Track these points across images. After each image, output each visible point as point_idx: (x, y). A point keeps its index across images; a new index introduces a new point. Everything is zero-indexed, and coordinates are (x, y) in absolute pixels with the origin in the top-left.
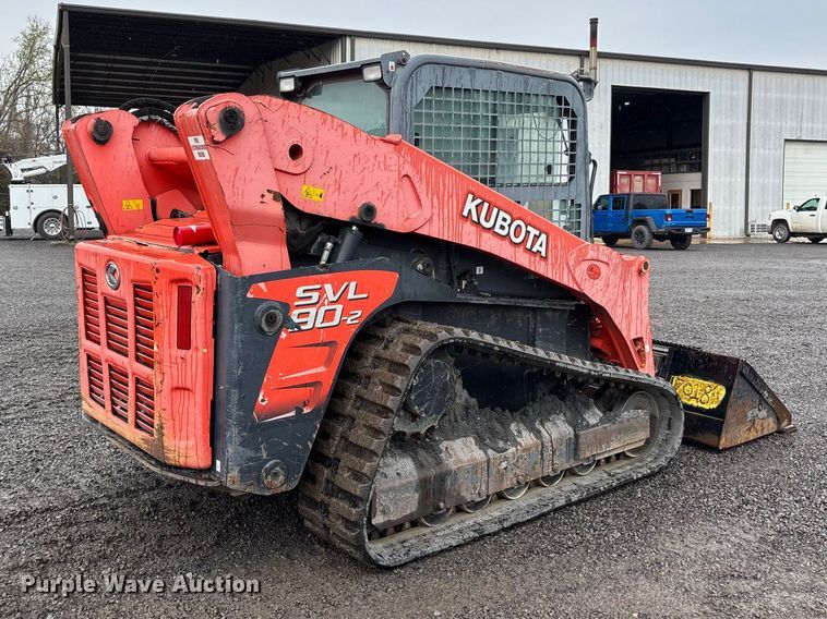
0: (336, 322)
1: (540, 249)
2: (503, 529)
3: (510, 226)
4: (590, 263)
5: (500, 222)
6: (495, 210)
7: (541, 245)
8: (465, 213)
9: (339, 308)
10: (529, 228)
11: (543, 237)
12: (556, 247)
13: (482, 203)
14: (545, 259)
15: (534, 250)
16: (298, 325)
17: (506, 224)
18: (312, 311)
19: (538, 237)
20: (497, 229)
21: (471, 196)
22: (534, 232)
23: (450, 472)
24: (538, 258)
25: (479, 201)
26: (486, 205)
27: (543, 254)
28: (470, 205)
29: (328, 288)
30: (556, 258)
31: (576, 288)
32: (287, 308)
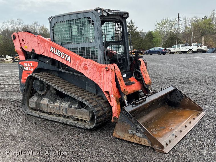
0: (30, 70)
1: (69, 60)
2: (44, 119)
3: (61, 54)
4: (84, 65)
5: (58, 53)
6: (57, 50)
7: (69, 59)
8: (51, 51)
9: (30, 67)
10: (65, 55)
11: (69, 57)
12: (73, 60)
13: (54, 48)
14: (70, 62)
15: (67, 60)
16: (25, 69)
17: (60, 53)
18: (26, 67)
19: (68, 57)
20: (58, 54)
21: (51, 47)
22: (67, 56)
23: (40, 103)
24: (68, 62)
25: (53, 48)
26: (55, 49)
27: (70, 61)
28: (52, 49)
29: (28, 64)
30: (73, 63)
31: (80, 71)
32: (23, 66)
